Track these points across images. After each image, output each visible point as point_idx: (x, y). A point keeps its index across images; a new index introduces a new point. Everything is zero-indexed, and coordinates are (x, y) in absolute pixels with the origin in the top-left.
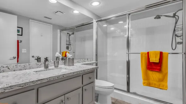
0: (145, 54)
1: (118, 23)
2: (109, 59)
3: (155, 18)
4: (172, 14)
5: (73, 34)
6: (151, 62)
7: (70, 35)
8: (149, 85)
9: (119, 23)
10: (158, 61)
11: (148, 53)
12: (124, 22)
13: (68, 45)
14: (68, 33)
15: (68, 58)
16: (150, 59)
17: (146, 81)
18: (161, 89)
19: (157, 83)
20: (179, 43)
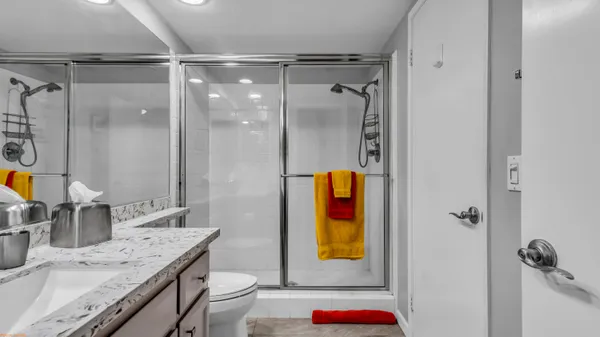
0: (325, 178)
1: (237, 82)
2: (213, 196)
3: (332, 90)
4: (359, 87)
5: (52, 88)
6: (336, 196)
7: (28, 92)
8: (333, 255)
9: (241, 81)
10: (348, 195)
11: (330, 174)
12: (254, 83)
13: (16, 140)
14: (14, 81)
15: (78, 209)
16: (335, 190)
17: (326, 248)
18: (352, 259)
19: (347, 248)
20: (372, 153)
